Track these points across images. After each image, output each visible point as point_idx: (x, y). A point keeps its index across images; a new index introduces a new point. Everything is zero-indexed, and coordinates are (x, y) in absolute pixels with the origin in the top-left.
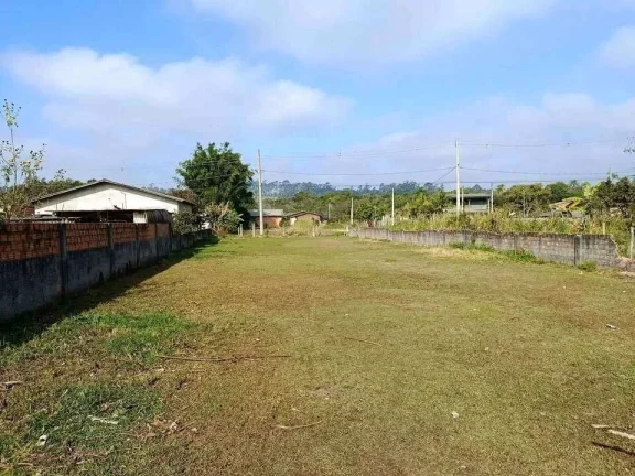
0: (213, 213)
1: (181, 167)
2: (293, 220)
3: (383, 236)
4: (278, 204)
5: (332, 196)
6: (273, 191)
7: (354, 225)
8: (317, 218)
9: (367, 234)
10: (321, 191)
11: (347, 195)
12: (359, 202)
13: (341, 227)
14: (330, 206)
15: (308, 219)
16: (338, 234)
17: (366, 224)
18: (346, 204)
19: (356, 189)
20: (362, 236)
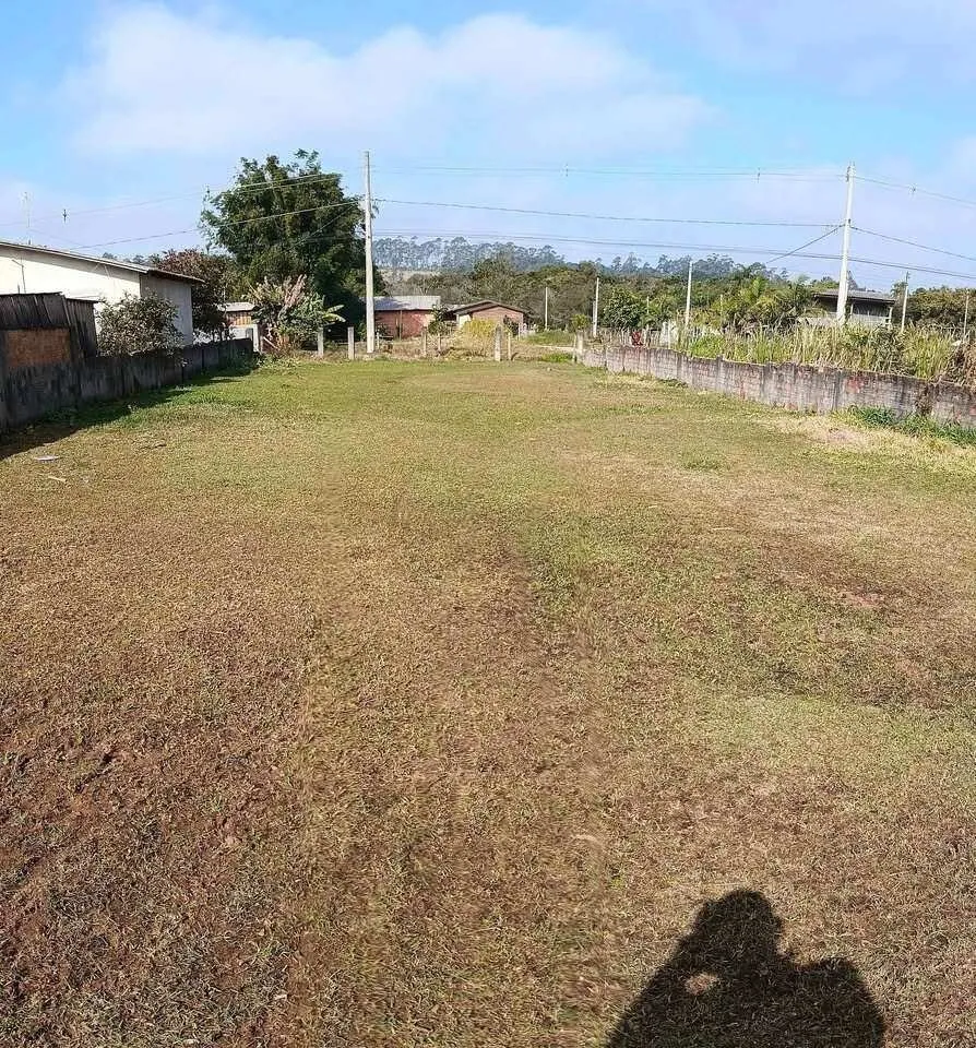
0: (266, 301)
1: (210, 207)
2: (462, 320)
3: (667, 369)
4: (433, 285)
5: (555, 272)
6: (431, 260)
7: (599, 340)
8: (516, 317)
9: (629, 363)
10: (534, 261)
11: (587, 272)
12: (612, 289)
13: (569, 341)
14: (548, 293)
15: (495, 317)
16: (557, 358)
17: (625, 338)
18: (583, 290)
19: (608, 263)
20: (615, 366)
